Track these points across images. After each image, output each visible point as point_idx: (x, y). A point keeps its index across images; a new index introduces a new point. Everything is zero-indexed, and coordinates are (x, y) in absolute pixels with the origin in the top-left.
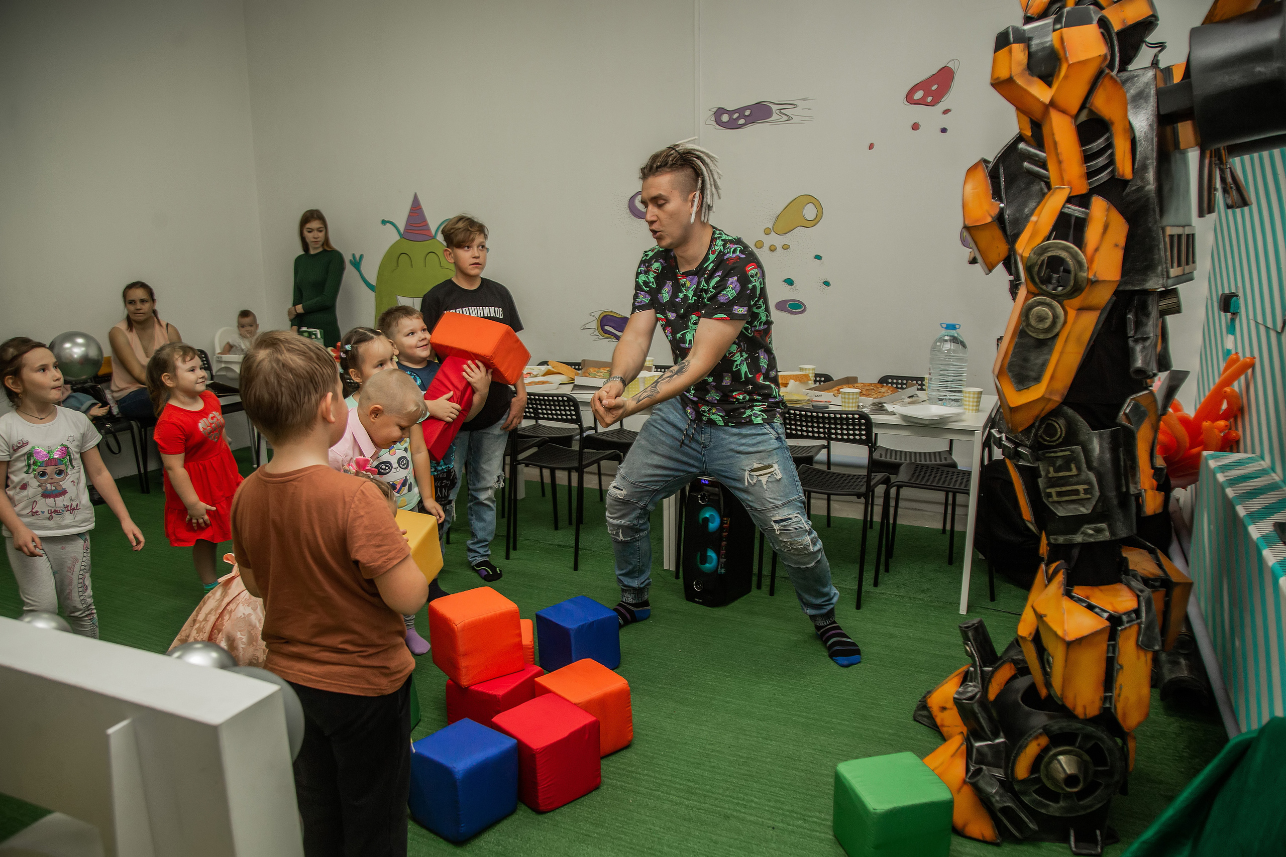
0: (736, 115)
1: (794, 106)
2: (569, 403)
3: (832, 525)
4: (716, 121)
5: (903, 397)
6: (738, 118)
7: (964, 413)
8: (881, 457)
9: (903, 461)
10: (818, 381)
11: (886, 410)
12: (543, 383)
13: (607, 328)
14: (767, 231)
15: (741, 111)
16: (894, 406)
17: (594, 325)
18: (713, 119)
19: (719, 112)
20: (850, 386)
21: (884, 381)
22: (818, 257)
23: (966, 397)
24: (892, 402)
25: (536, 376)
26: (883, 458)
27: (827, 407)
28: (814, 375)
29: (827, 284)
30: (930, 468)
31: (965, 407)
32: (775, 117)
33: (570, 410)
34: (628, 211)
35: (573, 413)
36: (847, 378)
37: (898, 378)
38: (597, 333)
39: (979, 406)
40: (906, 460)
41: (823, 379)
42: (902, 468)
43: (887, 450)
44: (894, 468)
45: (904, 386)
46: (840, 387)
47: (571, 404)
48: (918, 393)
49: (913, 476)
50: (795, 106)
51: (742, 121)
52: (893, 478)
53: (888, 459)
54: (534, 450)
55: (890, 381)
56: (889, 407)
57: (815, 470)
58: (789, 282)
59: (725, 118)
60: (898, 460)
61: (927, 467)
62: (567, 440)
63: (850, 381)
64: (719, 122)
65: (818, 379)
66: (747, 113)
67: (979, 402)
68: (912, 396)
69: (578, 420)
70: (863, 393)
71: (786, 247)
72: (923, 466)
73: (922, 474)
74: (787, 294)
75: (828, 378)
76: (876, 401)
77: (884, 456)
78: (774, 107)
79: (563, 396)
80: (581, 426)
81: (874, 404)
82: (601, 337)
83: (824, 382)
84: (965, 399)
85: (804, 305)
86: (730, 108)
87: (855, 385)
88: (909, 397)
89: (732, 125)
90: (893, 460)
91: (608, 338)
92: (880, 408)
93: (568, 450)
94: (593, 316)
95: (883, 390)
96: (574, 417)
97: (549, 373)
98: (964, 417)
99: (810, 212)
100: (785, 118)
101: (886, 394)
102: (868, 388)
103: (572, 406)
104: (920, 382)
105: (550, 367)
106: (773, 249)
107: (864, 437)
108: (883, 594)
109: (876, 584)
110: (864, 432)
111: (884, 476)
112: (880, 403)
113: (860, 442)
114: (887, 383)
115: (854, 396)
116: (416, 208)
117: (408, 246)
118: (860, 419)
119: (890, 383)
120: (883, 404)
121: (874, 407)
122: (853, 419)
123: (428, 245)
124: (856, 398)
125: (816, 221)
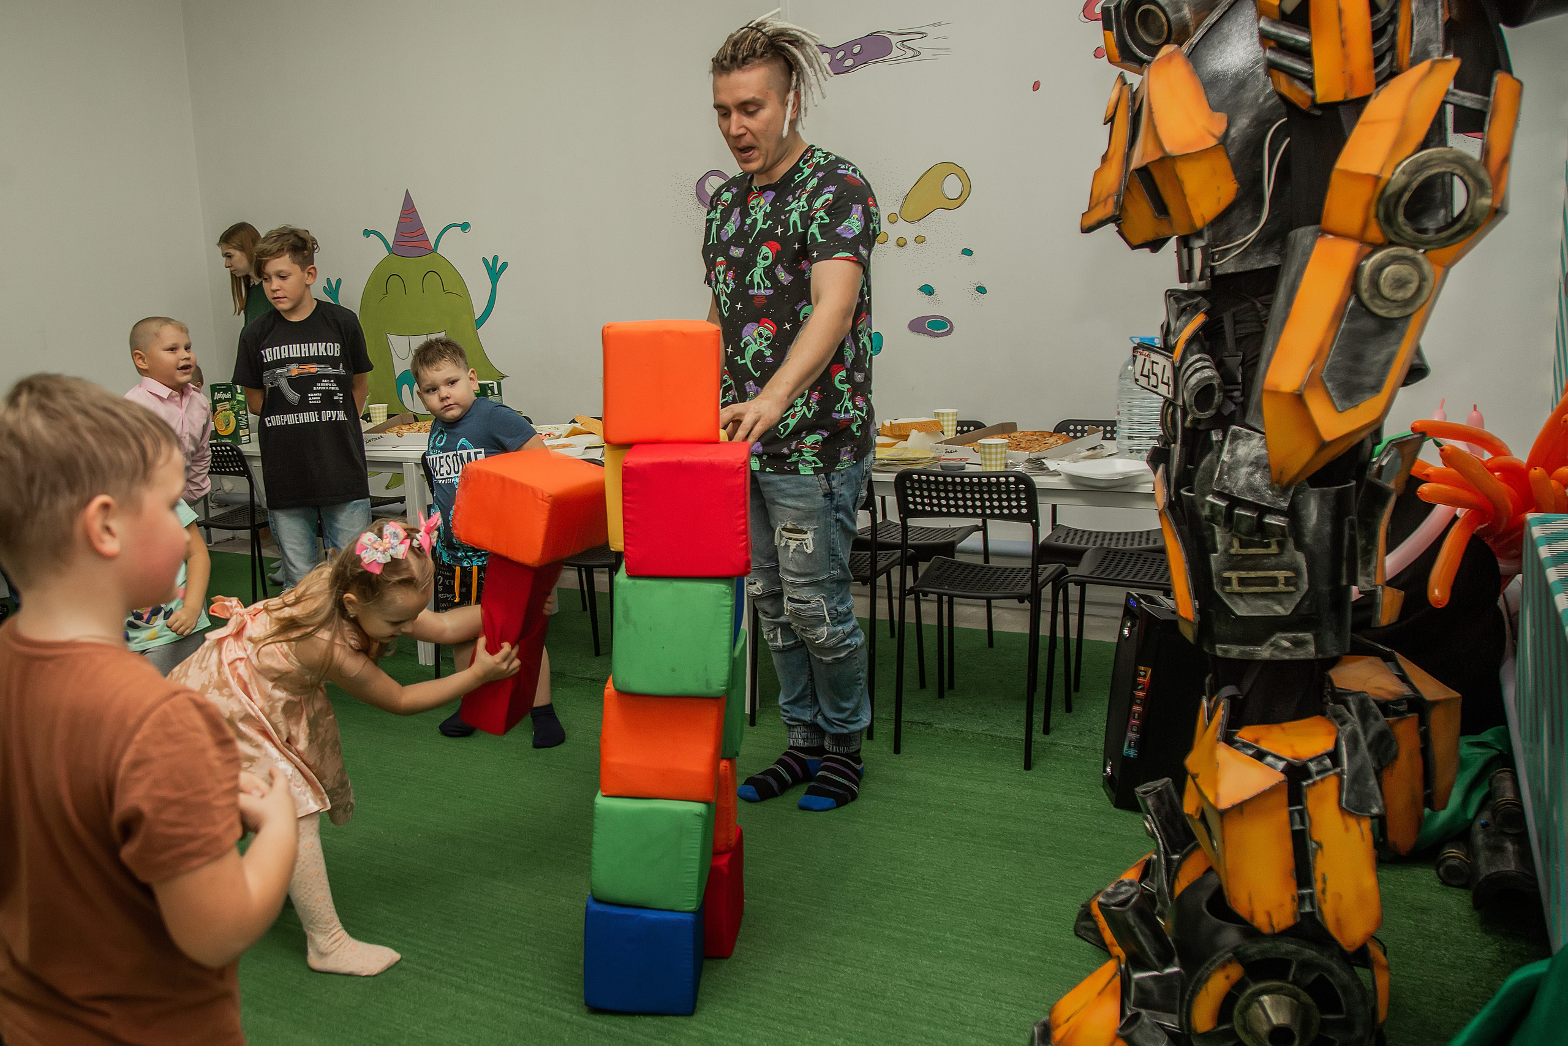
0: (841, 54)
6: (845, 58)
8: (1053, 540)
10: (959, 431)
11: (1048, 468)
12: (564, 446)
14: (893, 218)
15: (846, 47)
16: (1060, 462)
20: (1005, 434)
21: (1060, 429)
22: (967, 252)
24: (1060, 456)
27: (963, 468)
28: (953, 422)
29: (981, 290)
30: (1128, 555)
32: (895, 53)
36: (1003, 424)
37: (1080, 422)
40: (1093, 544)
41: (970, 428)
42: (1087, 556)
43: (1070, 530)
44: (1075, 555)
45: (1085, 434)
46: (988, 437)
48: (1104, 443)
49: (1100, 566)
50: (922, 34)
51: (849, 62)
56: (1051, 464)
57: (953, 563)
58: (928, 290)
61: (1124, 553)
63: (1005, 428)
65: (961, 428)
66: (856, 50)
68: (1092, 449)
70: (1021, 444)
71: (920, 240)
72: (1117, 552)
73: (1115, 563)
74: (925, 307)
75: (978, 425)
78: (894, 39)
81: (1030, 460)
83: (972, 431)
85: (950, 322)
86: (831, 44)
87: (1012, 434)
88: (1088, 450)
92: (1038, 465)
95: (1053, 440)
99: (952, 187)
100: (910, 53)
102: (1029, 437)
105: (577, 425)
106: (901, 243)
107: (1024, 511)
108: (1055, 744)
109: (1047, 731)
110: (1023, 503)
111: (1057, 568)
112: (1038, 459)
113: (1019, 518)
114: (1068, 431)
115: (999, 450)
116: (409, 211)
117: (400, 264)
118: (1017, 484)
119: (1072, 431)
120: (1043, 460)
121: (1030, 465)
122: (1007, 484)
123: (426, 261)
124: (1001, 453)
125: (962, 199)
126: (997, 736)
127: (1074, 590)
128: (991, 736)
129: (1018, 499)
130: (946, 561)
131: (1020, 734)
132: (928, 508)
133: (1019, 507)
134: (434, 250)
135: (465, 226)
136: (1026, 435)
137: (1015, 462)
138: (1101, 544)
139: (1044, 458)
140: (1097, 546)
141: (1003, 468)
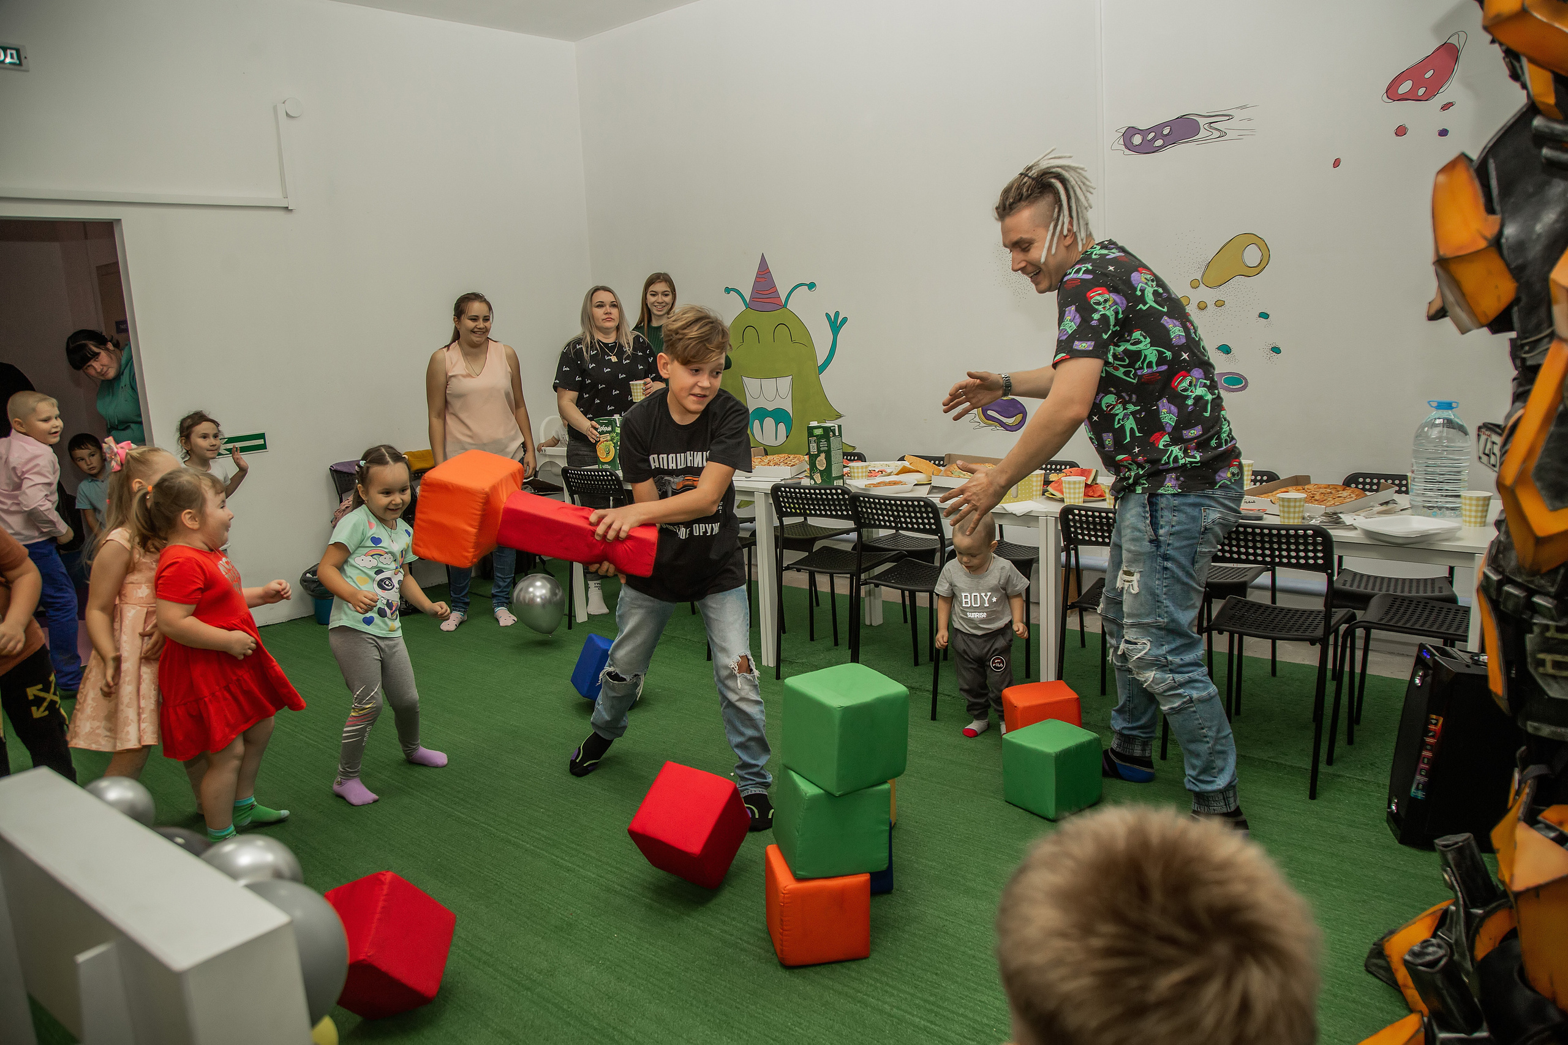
0: (1152, 135)
1: (1228, 118)
2: (926, 510)
3: (1278, 674)
4: (1125, 145)
5: (1372, 504)
6: (1154, 139)
7: (1460, 529)
8: (1344, 585)
9: (1376, 591)
10: (1258, 481)
11: (1344, 522)
12: (895, 483)
13: (989, 412)
14: (1195, 284)
15: (1157, 129)
16: (1356, 517)
18: (1121, 141)
19: (1130, 133)
20: (1300, 487)
21: (1351, 481)
22: (1264, 316)
23: (1465, 504)
24: (1355, 511)
25: (889, 475)
26: (1347, 587)
28: (1251, 473)
29: (1276, 350)
30: (1414, 603)
31: (1464, 518)
32: (1203, 133)
33: (928, 518)
35: (932, 521)
36: (1296, 477)
37: (1373, 476)
38: (977, 419)
39: (1486, 516)
40: (1380, 590)
41: (1265, 478)
42: (1374, 602)
43: (1355, 574)
44: (1362, 600)
45: (1375, 487)
46: (1284, 490)
47: (929, 509)
48: (1397, 497)
49: (1387, 613)
50: (1230, 117)
51: (1159, 143)
52: (1359, 614)
53: (1354, 588)
54: (889, 565)
55: (1361, 480)
56: (1347, 519)
57: (1247, 602)
58: (1225, 351)
59: (1137, 140)
60: (1369, 590)
61: (1411, 600)
63: (1299, 481)
64: (1129, 145)
65: (1259, 478)
66: (1166, 131)
67: (1487, 511)
68: (1387, 503)
69: (939, 530)
70: (1317, 497)
71: (1220, 304)
72: (1404, 599)
73: (1402, 610)
75: (1272, 477)
76: (1330, 510)
77: (1348, 584)
78: (1202, 122)
79: (919, 500)
80: (942, 538)
81: (1326, 514)
82: (983, 424)
83: (1266, 481)
84: (1464, 507)
85: (1245, 379)
86: (1143, 126)
87: (1306, 487)
88: (1382, 504)
89: (1146, 148)
90: (1362, 589)
91: (990, 425)
92: (1335, 519)
93: (931, 567)
95: (1345, 494)
96: (934, 527)
97: (905, 471)
98: (1459, 534)
99: (1252, 256)
100: (1217, 134)
101: (1348, 500)
102: (1323, 491)
103: (930, 512)
104: (1401, 483)
105: (906, 463)
106: (1202, 308)
107: (1320, 562)
108: (1339, 776)
109: (1330, 762)
110: (1320, 555)
111: (1346, 614)
112: (1335, 514)
113: (1315, 568)
114: (1357, 483)
115: (1298, 504)
116: (764, 272)
117: (754, 317)
118: (1314, 536)
119: (1361, 483)
120: (1340, 515)
121: (1324, 519)
122: (1305, 536)
123: (776, 316)
124: (1300, 507)
125: (1260, 267)
126: (1282, 764)
127: (1360, 632)
128: (1276, 763)
129: (1315, 551)
130: (1240, 601)
131: (1307, 764)
132: (1227, 555)
133: (1315, 558)
134: (784, 306)
135: (812, 286)
136: (1320, 488)
137: (1312, 515)
138: (1388, 590)
139: (1340, 513)
140: (1384, 592)
141: (1300, 520)
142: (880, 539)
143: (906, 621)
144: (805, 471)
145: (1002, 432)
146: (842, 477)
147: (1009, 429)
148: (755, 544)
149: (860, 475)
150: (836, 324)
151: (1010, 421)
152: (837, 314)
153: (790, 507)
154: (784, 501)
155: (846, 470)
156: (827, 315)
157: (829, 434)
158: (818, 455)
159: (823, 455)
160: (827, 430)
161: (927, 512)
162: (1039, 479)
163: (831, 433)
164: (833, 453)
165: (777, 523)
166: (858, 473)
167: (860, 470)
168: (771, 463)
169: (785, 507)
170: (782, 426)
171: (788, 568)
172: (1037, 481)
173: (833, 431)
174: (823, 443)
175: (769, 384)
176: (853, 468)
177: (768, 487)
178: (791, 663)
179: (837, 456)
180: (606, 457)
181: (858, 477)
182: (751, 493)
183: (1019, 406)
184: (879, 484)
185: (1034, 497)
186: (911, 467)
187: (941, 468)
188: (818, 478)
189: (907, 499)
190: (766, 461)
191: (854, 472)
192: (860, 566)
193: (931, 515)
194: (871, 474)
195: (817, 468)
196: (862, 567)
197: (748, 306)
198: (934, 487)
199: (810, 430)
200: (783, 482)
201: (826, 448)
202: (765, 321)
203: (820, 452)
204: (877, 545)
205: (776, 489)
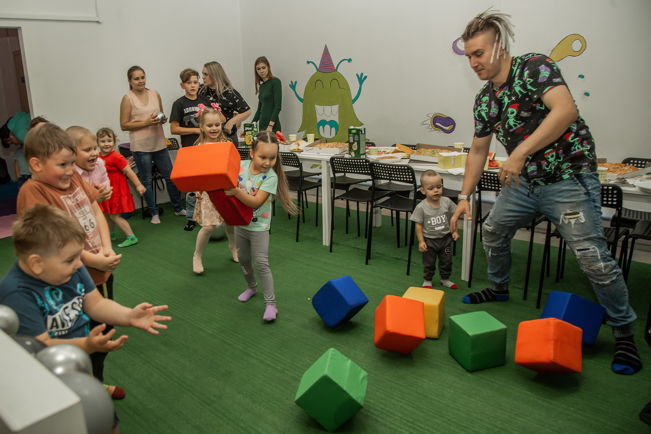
2: (408, 171)
5: (642, 174)
9: (638, 218)
11: (628, 183)
12: (391, 157)
13: (437, 124)
16: (635, 181)
17: (429, 122)
21: (627, 161)
22: (582, 76)
24: (633, 177)
25: (388, 153)
29: (587, 95)
33: (408, 175)
34: (452, 50)
35: (411, 177)
37: (638, 160)
38: (430, 127)
40: (641, 218)
42: (638, 224)
43: (630, 211)
44: (632, 223)
45: (643, 166)
47: (410, 171)
49: (647, 230)
52: (631, 230)
54: (387, 198)
55: (632, 161)
56: (630, 181)
60: (635, 218)
62: (407, 193)
63: (601, 161)
68: (649, 174)
69: (414, 181)
70: (611, 170)
76: (620, 176)
79: (404, 166)
80: (415, 185)
81: (618, 179)
82: (433, 130)
87: (604, 164)
88: (646, 174)
90: (631, 217)
91: (437, 130)
92: (623, 181)
93: (408, 199)
94: (428, 116)
95: (626, 168)
97: (396, 151)
99: (576, 46)
101: (628, 171)
102: (614, 166)
105: (397, 148)
107: (615, 203)
110: (615, 199)
111: (624, 230)
112: (623, 178)
113: (611, 206)
114: (630, 163)
115: (603, 173)
116: (326, 53)
117: (321, 76)
118: (612, 190)
119: (631, 163)
120: (626, 179)
121: (618, 181)
122: (608, 190)
123: (332, 75)
124: (604, 174)
125: (581, 52)
127: (630, 240)
129: (612, 197)
133: (612, 201)
134: (336, 70)
135: (350, 60)
136: (612, 165)
137: (611, 179)
138: (645, 218)
139: (626, 178)
140: (643, 219)
141: (604, 181)
142: (382, 185)
143: (393, 225)
144: (346, 151)
145: (443, 134)
146: (365, 154)
147: (446, 132)
148: (321, 186)
149: (374, 153)
150: (361, 79)
151: (447, 128)
152: (362, 74)
153: (339, 168)
154: (336, 165)
155: (367, 151)
156: (357, 75)
157: (359, 133)
158: (353, 143)
159: (356, 143)
160: (358, 131)
161: (409, 173)
162: (465, 157)
163: (360, 132)
164: (361, 142)
165: (332, 176)
166: (373, 152)
167: (374, 151)
168: (329, 147)
169: (336, 168)
170: (333, 129)
171: (337, 198)
172: (464, 158)
173: (361, 131)
174: (356, 137)
175: (327, 108)
176: (371, 149)
177: (329, 158)
178: (337, 244)
179: (363, 144)
180: (249, 142)
181: (373, 154)
182: (320, 161)
183: (452, 121)
184: (384, 158)
185: (462, 166)
186: (399, 149)
187: (415, 151)
188: (353, 154)
189: (398, 166)
190: (327, 145)
191: (371, 152)
192: (373, 198)
193: (410, 174)
194: (379, 153)
195: (353, 149)
196: (375, 198)
197: (318, 70)
198: (411, 160)
199: (350, 130)
200: (335, 156)
201: (358, 140)
202: (326, 77)
203: (354, 141)
204: (380, 188)
205: (332, 159)
